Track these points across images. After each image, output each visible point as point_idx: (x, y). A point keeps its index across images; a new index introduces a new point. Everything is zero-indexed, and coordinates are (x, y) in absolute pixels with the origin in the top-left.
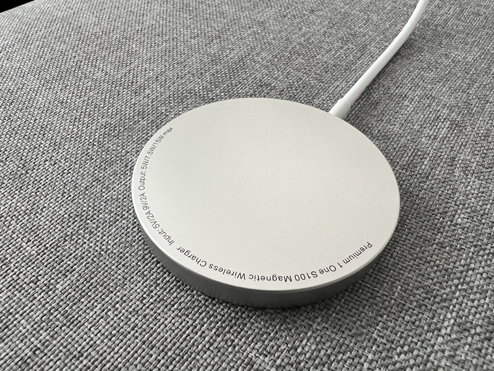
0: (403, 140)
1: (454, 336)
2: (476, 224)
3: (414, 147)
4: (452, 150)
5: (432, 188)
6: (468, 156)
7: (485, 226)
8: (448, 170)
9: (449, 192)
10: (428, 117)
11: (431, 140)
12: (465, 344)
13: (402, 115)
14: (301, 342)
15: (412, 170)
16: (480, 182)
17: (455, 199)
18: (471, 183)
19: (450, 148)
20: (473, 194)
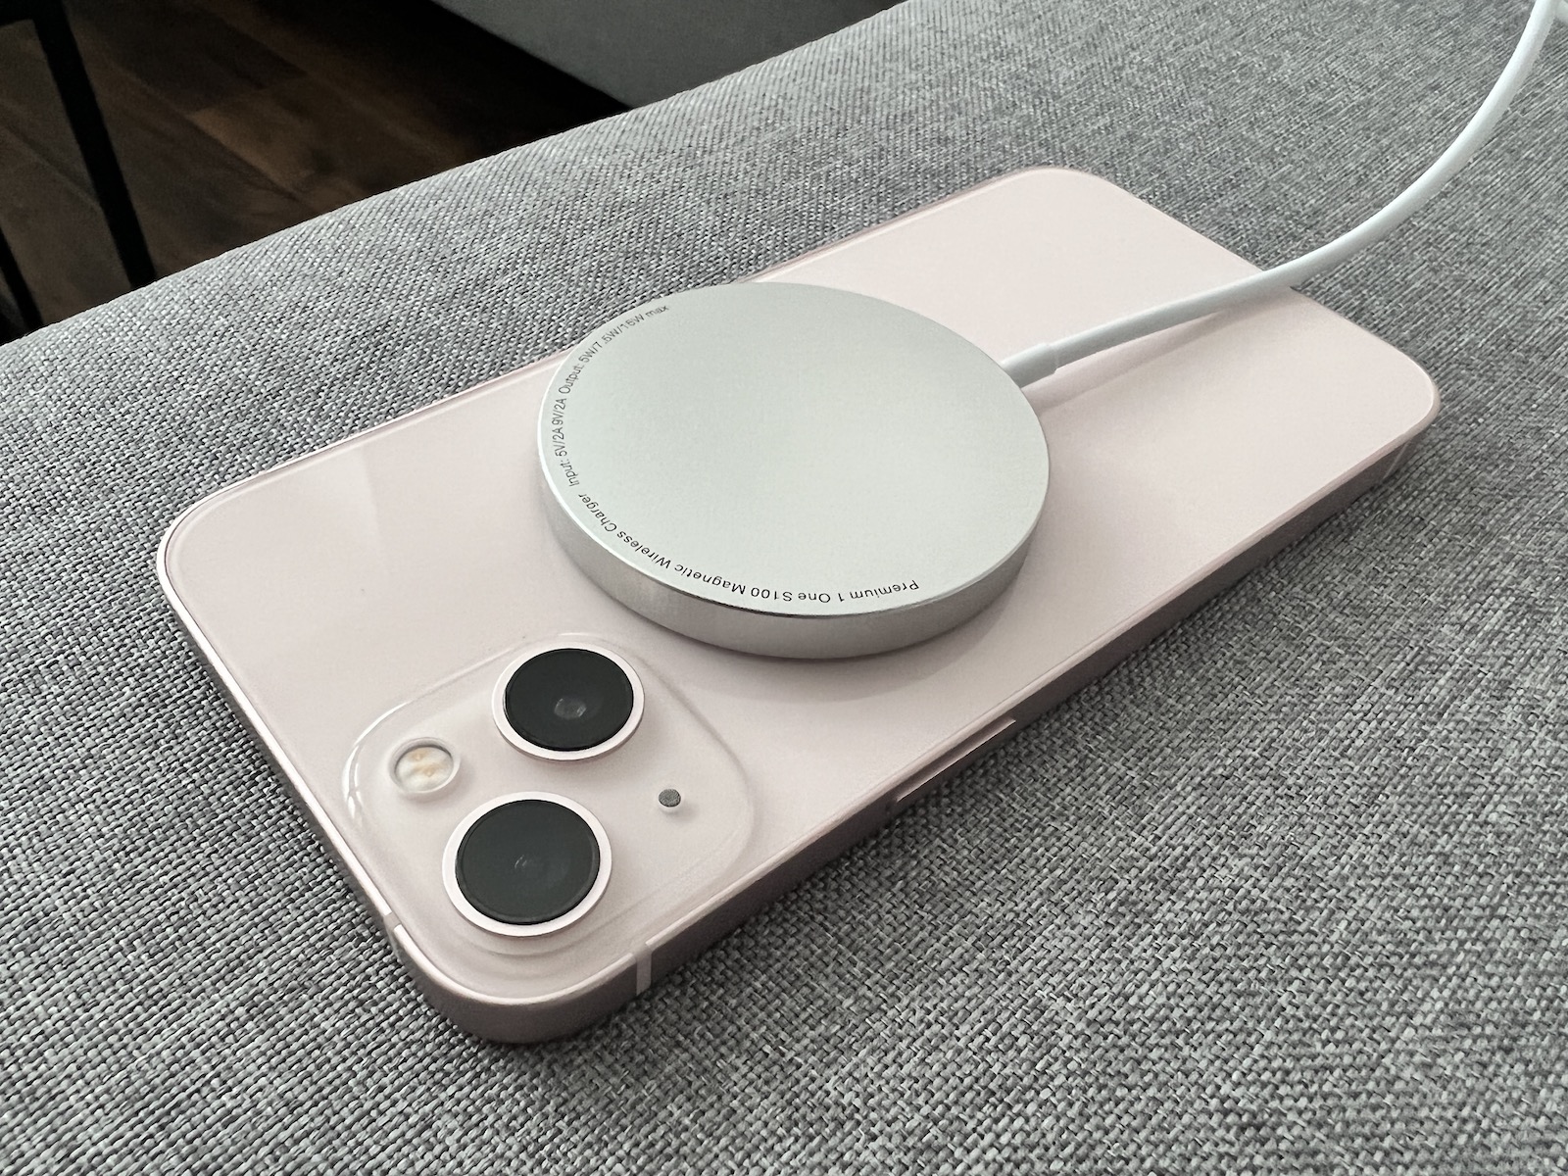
0: (1398, 622)
1: (1437, 1032)
2: (1529, 830)
3: (1421, 643)
4: (1506, 664)
5: (1446, 738)
6: (1542, 681)
7: (1547, 838)
8: (1488, 707)
9: (1484, 754)
10: (1465, 579)
11: (1462, 634)
12: (1458, 1050)
13: (1406, 566)
14: (1137, 987)
15: (1410, 693)
16: (1556, 744)
17: (1493, 771)
18: (1535, 744)
19: (1503, 659)
20: (1535, 767)
